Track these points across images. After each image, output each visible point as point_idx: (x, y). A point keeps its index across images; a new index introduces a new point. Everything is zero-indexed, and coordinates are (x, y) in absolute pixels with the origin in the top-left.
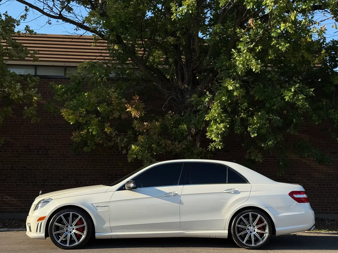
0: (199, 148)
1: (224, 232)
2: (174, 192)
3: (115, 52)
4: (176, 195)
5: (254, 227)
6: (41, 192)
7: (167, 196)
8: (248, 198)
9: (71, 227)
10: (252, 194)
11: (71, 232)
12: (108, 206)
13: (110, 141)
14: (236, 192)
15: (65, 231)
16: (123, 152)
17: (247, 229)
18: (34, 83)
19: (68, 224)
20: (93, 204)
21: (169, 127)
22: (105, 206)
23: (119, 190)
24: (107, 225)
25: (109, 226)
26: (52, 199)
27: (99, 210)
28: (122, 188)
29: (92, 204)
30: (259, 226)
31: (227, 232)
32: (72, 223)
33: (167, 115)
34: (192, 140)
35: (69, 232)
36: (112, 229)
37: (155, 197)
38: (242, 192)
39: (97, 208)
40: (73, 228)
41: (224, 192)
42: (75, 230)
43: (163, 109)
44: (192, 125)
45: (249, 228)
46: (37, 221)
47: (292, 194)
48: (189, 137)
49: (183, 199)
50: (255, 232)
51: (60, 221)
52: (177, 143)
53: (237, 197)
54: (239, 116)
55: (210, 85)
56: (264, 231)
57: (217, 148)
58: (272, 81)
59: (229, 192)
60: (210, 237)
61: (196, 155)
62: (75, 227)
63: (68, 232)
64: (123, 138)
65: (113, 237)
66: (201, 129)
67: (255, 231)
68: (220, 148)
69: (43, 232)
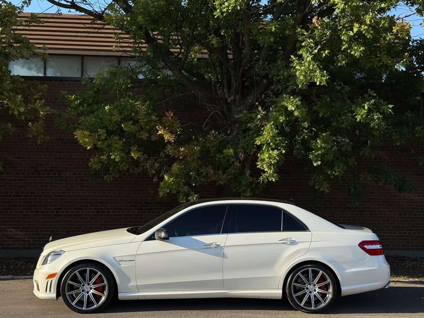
0: (248, 177)
1: (277, 292)
2: (215, 243)
3: (143, 54)
4: (218, 246)
5: (315, 285)
7: (207, 247)
8: (308, 250)
9: (88, 287)
10: (314, 245)
11: (88, 293)
12: (134, 260)
13: (138, 166)
14: (293, 243)
15: (81, 291)
16: (154, 180)
17: (305, 288)
18: (40, 94)
19: (85, 283)
20: (115, 258)
21: (211, 150)
22: (130, 261)
23: (146, 240)
24: (132, 283)
25: (135, 285)
26: (65, 252)
27: (123, 265)
28: (151, 238)
29: (114, 258)
30: (321, 285)
31: (280, 292)
32: (89, 281)
33: (209, 136)
34: (240, 166)
35: (86, 293)
36: (139, 288)
37: (191, 249)
38: (300, 243)
39: (121, 263)
40: (90, 287)
41: (279, 243)
42: (93, 290)
43: (204, 128)
44: (240, 149)
45: (309, 286)
46: (46, 279)
47: (362, 245)
48: (237, 162)
49: (226, 251)
50: (316, 292)
51: (75, 279)
52: (220, 172)
53: (294, 248)
54: (299, 135)
55: (263, 96)
56: (327, 290)
57: (270, 180)
58: (342, 93)
59: (284, 242)
60: (260, 298)
61: (244, 186)
62: (93, 287)
63: (84, 292)
64: (154, 163)
65: (140, 298)
66: (251, 154)
67: (315, 291)
68: (274, 180)
69: (54, 291)
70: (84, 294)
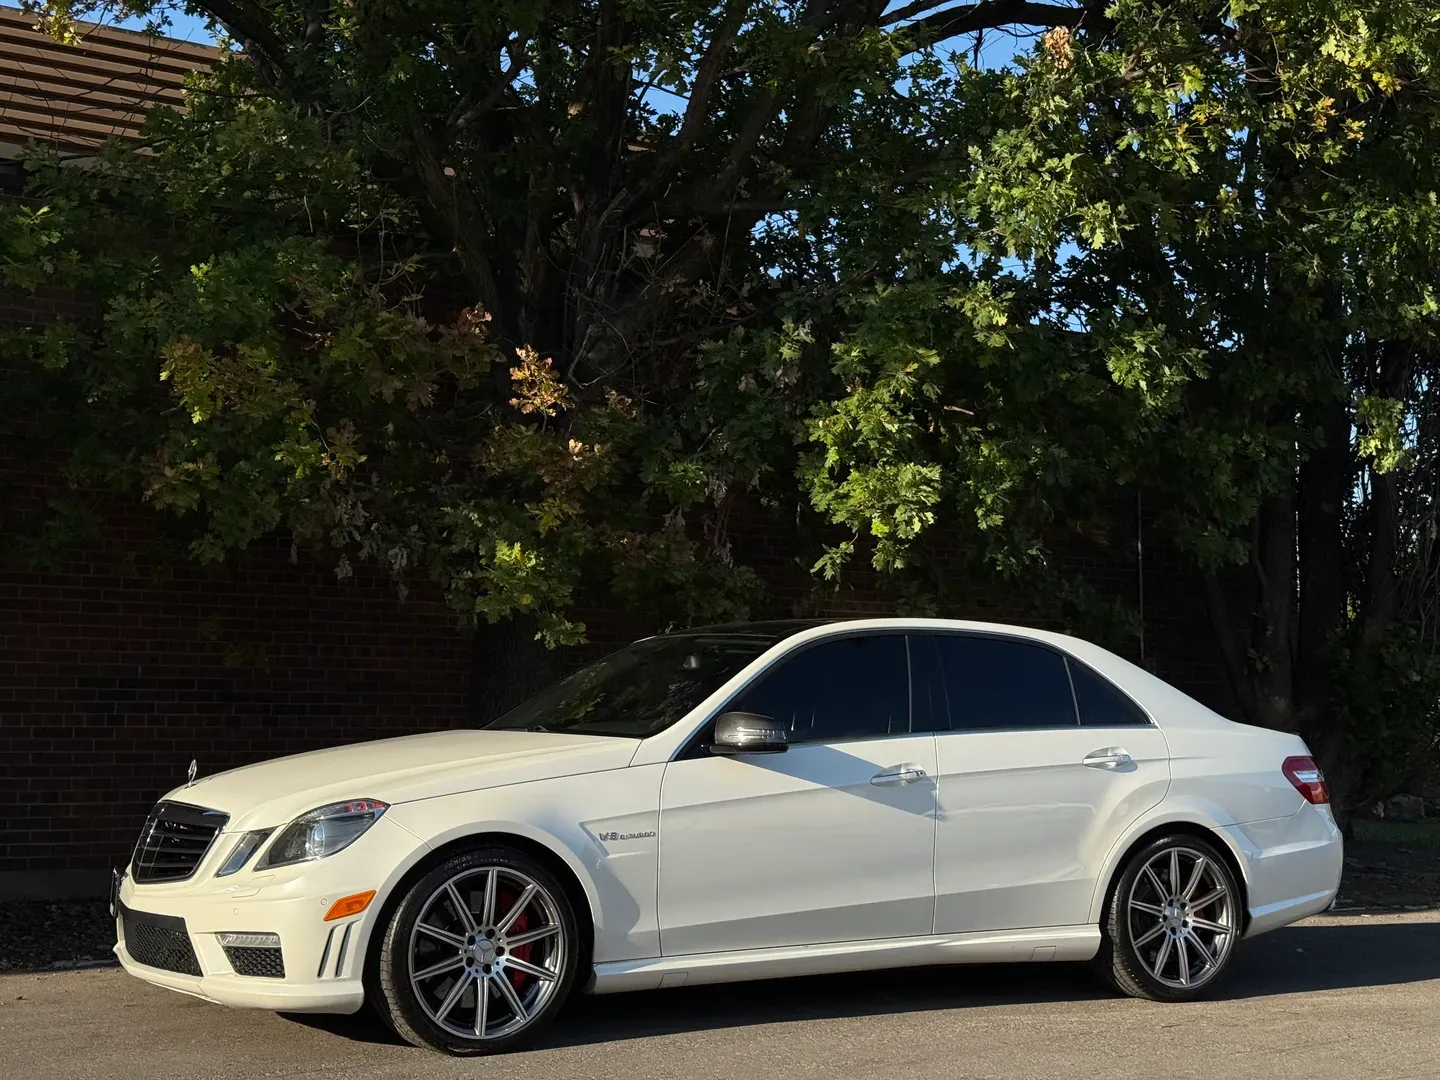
1: (1082, 936)
2: (907, 765)
4: (919, 777)
5: (1183, 906)
6: (193, 769)
7: (883, 784)
8: (1170, 787)
9: (487, 944)
10: (1180, 770)
11: (487, 969)
12: (652, 834)
14: (1126, 765)
15: (464, 963)
17: (1161, 915)
19: (477, 928)
20: (587, 827)
23: (678, 755)
24: (645, 925)
25: (653, 932)
26: (389, 805)
27: (616, 853)
28: (701, 745)
29: (582, 825)
30: (1202, 903)
31: (1095, 934)
32: (495, 924)
35: (483, 969)
36: (666, 942)
37: (836, 788)
38: (1146, 765)
39: (608, 844)
40: (496, 946)
41: (1087, 765)
42: (506, 956)
45: (1167, 913)
46: (327, 919)
47: (1290, 768)
49: (943, 794)
50: (1190, 929)
51: (442, 913)
53: (1129, 783)
56: (1215, 921)
59: (1096, 763)
60: (1034, 959)
62: (508, 944)
63: (474, 967)
65: (669, 982)
67: (1185, 924)
69: (354, 972)
70: (474, 974)
